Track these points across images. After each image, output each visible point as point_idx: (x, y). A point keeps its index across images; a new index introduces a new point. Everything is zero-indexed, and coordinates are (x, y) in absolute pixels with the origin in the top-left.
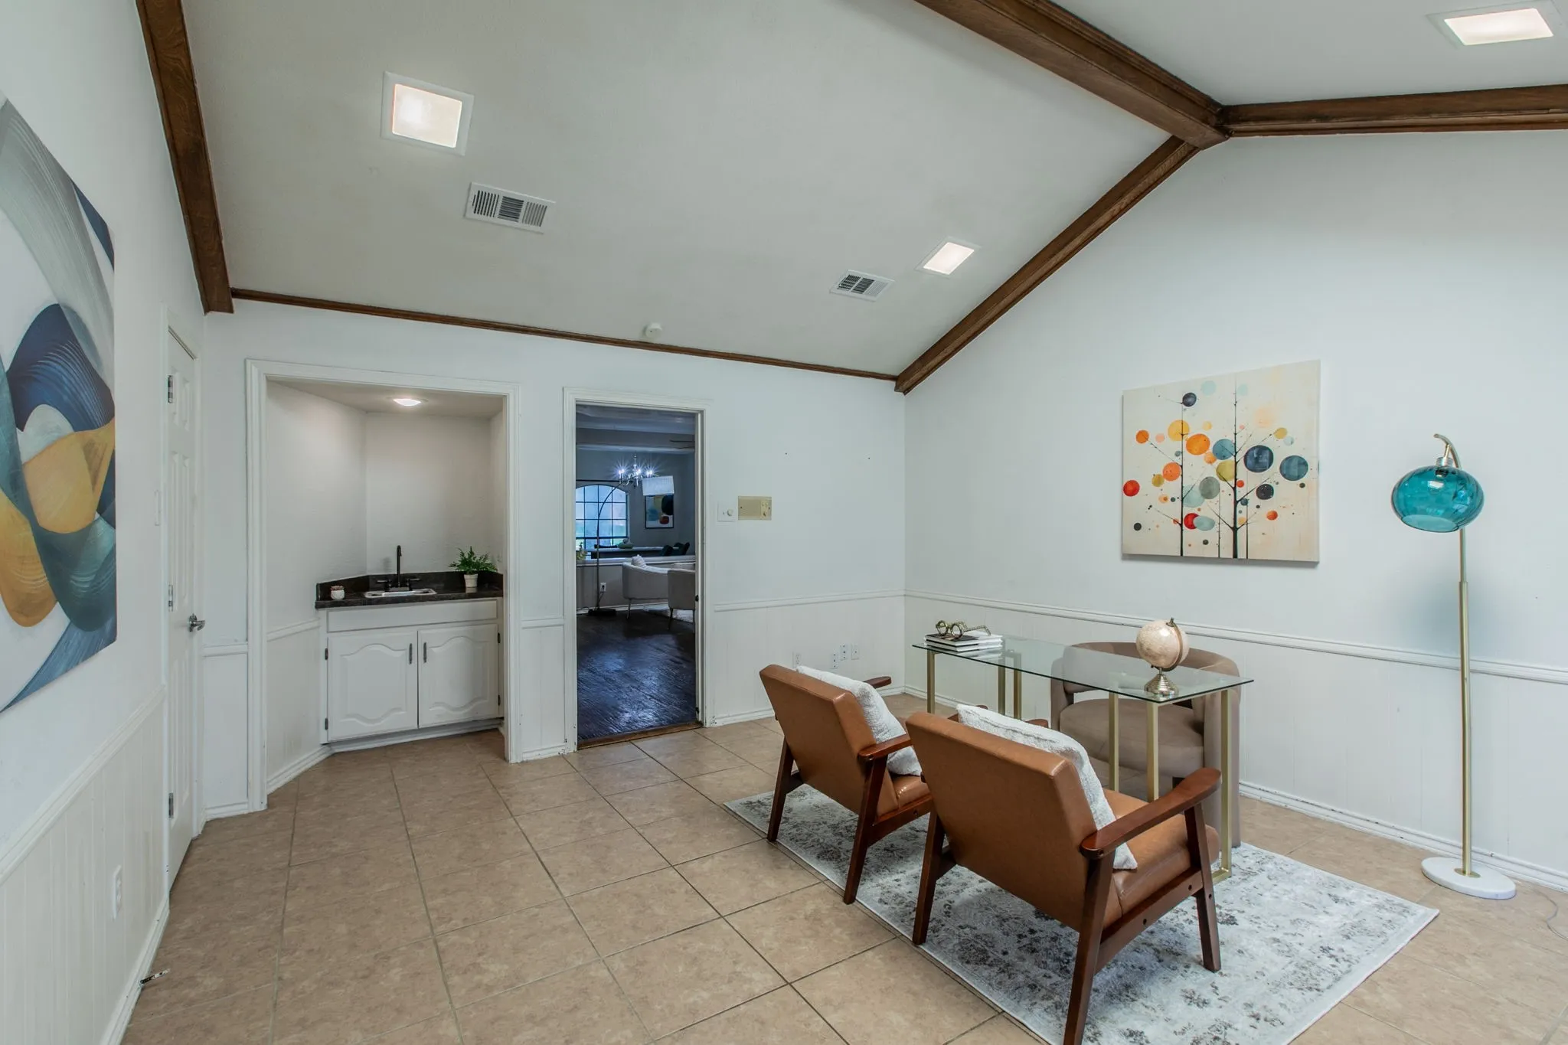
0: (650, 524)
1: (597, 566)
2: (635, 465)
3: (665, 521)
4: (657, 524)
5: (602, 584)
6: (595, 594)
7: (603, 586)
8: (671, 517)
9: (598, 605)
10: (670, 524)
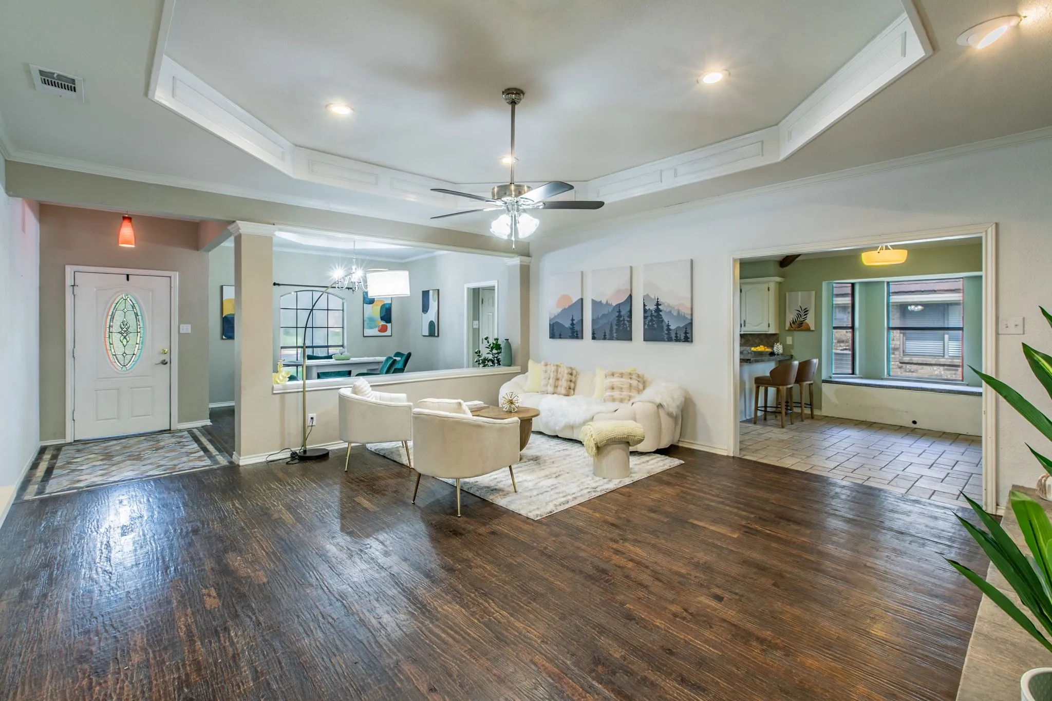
0: (368, 332)
1: (304, 392)
2: (354, 267)
3: (383, 329)
4: (375, 332)
5: (311, 415)
6: (300, 429)
7: (312, 418)
8: (389, 325)
9: (304, 445)
10: (388, 333)
